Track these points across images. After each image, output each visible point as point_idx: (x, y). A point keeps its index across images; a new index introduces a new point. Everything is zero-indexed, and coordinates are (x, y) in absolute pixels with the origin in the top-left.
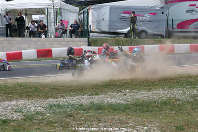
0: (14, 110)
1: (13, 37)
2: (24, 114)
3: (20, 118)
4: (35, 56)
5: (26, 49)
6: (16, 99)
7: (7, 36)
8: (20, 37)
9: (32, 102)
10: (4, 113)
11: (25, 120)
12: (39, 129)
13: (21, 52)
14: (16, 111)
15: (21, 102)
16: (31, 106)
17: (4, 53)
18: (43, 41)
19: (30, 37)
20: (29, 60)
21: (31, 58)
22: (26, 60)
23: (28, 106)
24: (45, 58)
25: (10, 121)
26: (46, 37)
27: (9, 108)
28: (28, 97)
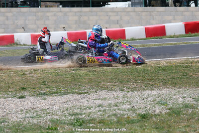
0: (155, 102)
1: (153, 6)
2: (169, 107)
3: (163, 112)
4: (183, 32)
5: (170, 22)
6: (159, 88)
7: (146, 6)
8: (162, 6)
9: (179, 92)
10: (143, 106)
11: (170, 115)
12: (188, 126)
13: (164, 27)
14: (159, 103)
15: (165, 91)
16: (177, 96)
17: (142, 27)
18: (192, 11)
19: (175, 6)
20: (174, 36)
21: (177, 34)
22: (171, 37)
23: (174, 97)
24: (196, 33)
25: (151, 116)
26: (196, 5)
27: (149, 99)
28: (174, 84)
